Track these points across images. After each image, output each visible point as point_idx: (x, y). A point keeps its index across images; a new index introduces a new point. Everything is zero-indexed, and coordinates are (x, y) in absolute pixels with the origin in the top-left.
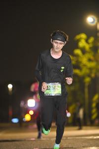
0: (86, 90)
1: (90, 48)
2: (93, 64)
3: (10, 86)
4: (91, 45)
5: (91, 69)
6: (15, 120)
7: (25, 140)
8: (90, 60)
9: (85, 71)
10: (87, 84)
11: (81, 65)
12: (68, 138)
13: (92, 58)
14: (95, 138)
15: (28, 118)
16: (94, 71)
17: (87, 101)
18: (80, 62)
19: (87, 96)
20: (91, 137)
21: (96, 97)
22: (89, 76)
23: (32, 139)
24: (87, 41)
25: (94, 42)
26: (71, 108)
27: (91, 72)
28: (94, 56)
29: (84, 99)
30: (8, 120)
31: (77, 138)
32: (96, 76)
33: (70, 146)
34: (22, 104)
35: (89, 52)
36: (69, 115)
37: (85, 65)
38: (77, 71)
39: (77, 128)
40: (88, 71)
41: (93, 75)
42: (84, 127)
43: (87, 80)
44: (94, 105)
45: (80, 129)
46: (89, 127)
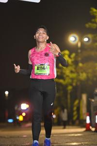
0: (69, 96)
1: (72, 62)
2: (74, 75)
3: (7, 93)
4: (73, 60)
5: (72, 79)
6: (10, 121)
7: (18, 137)
8: (72, 72)
9: (68, 81)
10: (69, 92)
11: (65, 76)
12: (54, 135)
13: (73, 70)
14: (76, 135)
15: (21, 118)
16: (75, 81)
17: (69, 105)
18: (64, 74)
19: (69, 101)
20: (72, 135)
21: (77, 102)
22: (71, 85)
23: (24, 136)
24: (69, 56)
25: (75, 57)
26: (56, 111)
27: (73, 82)
28: (75, 69)
29: (67, 103)
30: (5, 120)
31: (62, 135)
32: (76, 84)
33: (55, 142)
34: (16, 108)
35: (71, 66)
36: (54, 116)
37: (67, 76)
38: (61, 81)
39: (62, 127)
40: (70, 81)
41: (74, 84)
42: (67, 127)
43: (70, 88)
44: (75, 108)
45: (64, 128)
46: (70, 127)
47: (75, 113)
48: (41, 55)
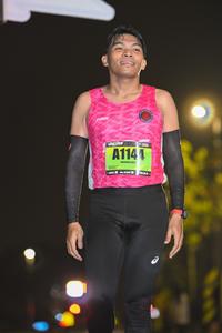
0: (192, 262)
2: (204, 207)
3: (30, 254)
4: (201, 166)
5: (201, 216)
6: (41, 326)
8: (198, 198)
10: (192, 249)
13: (203, 192)
16: (208, 220)
19: (192, 272)
21: (212, 276)
22: (197, 230)
24: (192, 156)
25: (208, 159)
26: (162, 298)
32: (212, 230)
34: (55, 292)
36: (155, 313)
41: (206, 229)
43: (194, 239)
44: (208, 292)
47: (209, 304)
48: (126, 115)
